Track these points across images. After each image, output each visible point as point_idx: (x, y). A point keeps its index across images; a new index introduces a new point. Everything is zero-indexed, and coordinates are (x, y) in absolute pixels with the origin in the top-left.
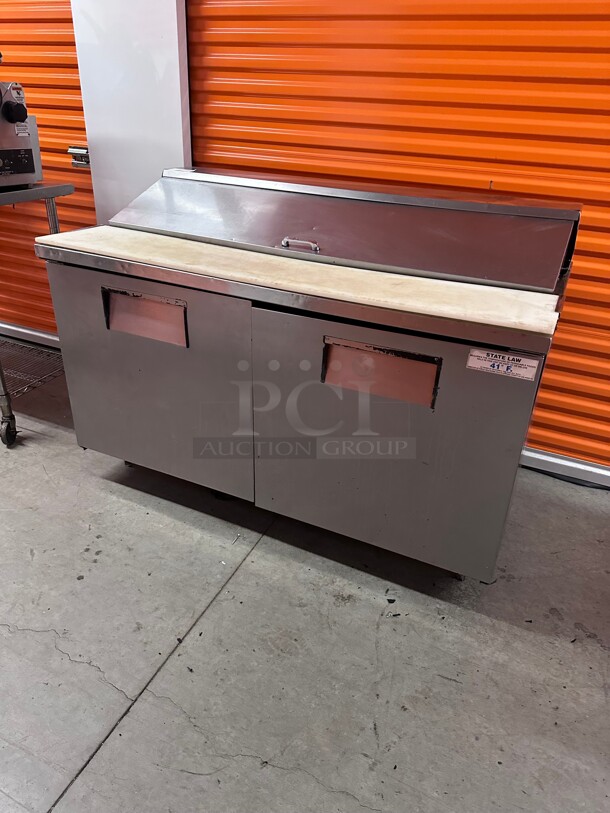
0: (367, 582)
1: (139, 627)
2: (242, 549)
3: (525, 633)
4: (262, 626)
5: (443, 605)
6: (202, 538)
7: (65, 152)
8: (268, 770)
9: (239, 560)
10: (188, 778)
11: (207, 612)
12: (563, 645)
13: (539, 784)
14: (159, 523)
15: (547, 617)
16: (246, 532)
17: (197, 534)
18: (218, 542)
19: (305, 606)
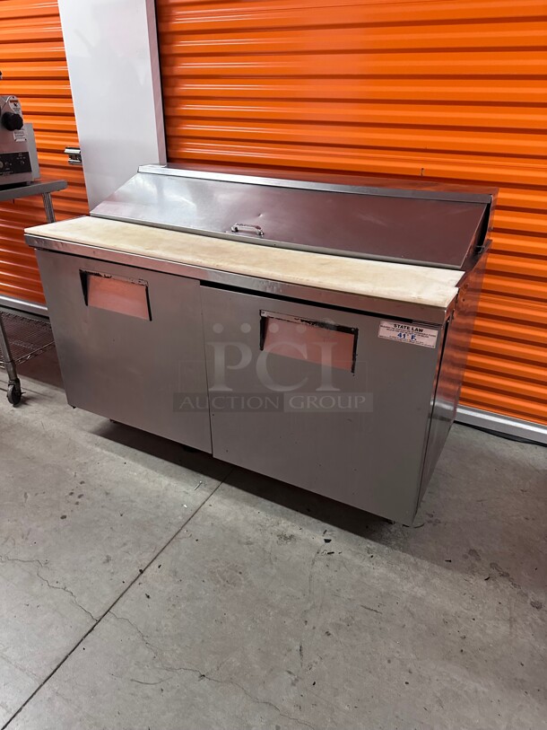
0: (308, 524)
1: (108, 560)
2: (202, 494)
3: (444, 571)
4: (213, 561)
5: (372, 545)
6: (169, 485)
7: (62, 152)
8: (204, 682)
9: (199, 504)
10: (136, 686)
11: (167, 548)
12: (478, 583)
13: (440, 703)
14: (134, 471)
15: (466, 557)
16: (207, 479)
17: (165, 481)
18: (183, 489)
19: (251, 544)
